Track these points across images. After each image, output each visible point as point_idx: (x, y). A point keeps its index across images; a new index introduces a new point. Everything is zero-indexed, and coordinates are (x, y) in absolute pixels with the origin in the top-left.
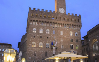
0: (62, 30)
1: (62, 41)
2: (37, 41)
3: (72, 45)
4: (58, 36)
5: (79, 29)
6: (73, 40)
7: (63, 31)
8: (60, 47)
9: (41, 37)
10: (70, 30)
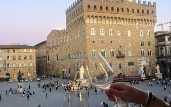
0: (129, 28)
1: (130, 45)
2: (98, 48)
3: (143, 50)
4: (124, 38)
5: (152, 25)
6: (144, 43)
7: (131, 30)
8: (128, 54)
9: (103, 42)
10: (140, 28)
